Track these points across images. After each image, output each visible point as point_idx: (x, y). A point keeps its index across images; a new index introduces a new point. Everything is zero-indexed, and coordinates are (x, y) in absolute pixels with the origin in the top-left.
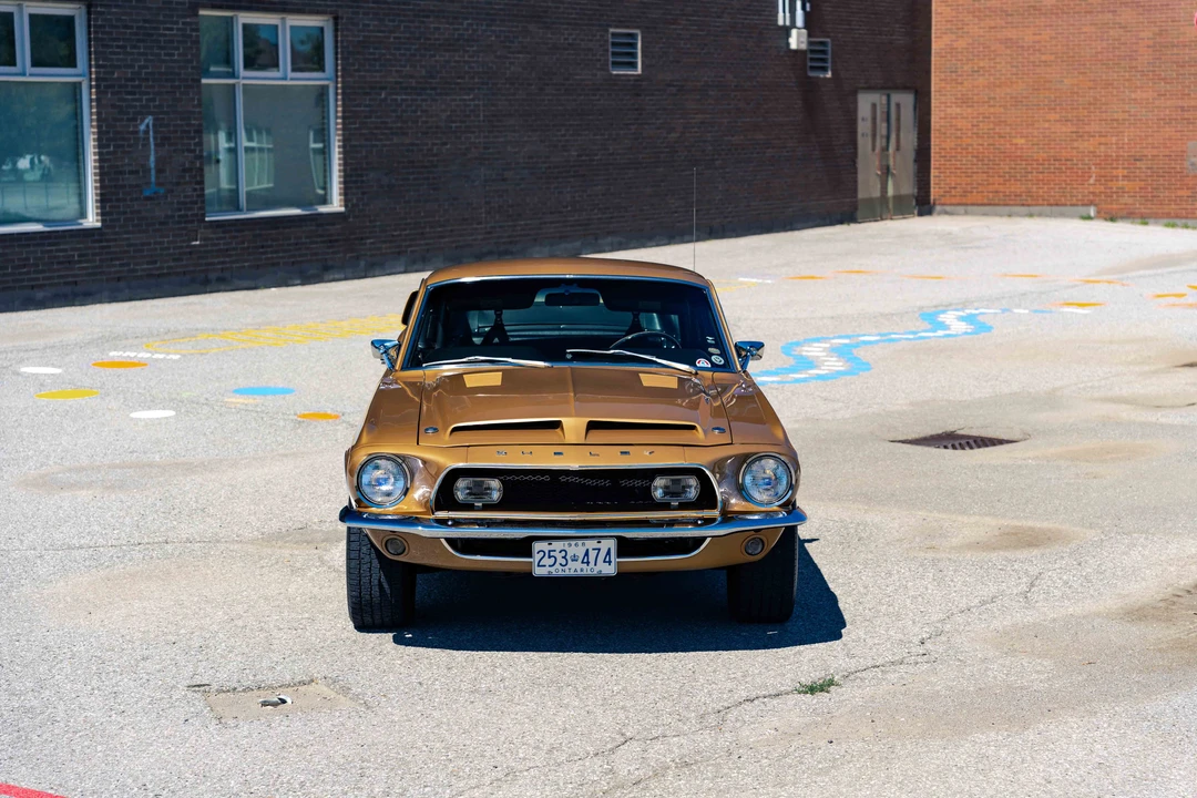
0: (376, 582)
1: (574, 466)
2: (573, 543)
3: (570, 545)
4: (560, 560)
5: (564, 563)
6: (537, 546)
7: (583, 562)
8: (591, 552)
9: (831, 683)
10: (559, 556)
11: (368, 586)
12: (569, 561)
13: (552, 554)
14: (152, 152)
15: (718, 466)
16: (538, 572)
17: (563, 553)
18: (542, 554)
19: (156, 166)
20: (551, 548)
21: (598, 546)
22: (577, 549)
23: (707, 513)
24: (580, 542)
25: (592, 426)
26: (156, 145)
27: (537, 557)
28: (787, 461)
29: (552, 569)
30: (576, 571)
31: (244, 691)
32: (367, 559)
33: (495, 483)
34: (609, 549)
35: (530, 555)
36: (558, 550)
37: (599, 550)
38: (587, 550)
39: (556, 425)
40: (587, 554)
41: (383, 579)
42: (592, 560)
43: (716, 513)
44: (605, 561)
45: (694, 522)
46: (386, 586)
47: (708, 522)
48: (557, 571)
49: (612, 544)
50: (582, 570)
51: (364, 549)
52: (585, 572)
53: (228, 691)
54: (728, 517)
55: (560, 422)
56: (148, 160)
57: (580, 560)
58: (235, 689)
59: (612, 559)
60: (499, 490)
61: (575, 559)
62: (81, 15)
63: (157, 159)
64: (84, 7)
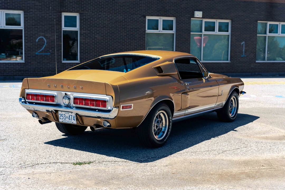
19: (245, 51)
26: (245, 47)
56: (243, 50)
62: (230, 22)
63: (245, 50)
64: (231, 21)
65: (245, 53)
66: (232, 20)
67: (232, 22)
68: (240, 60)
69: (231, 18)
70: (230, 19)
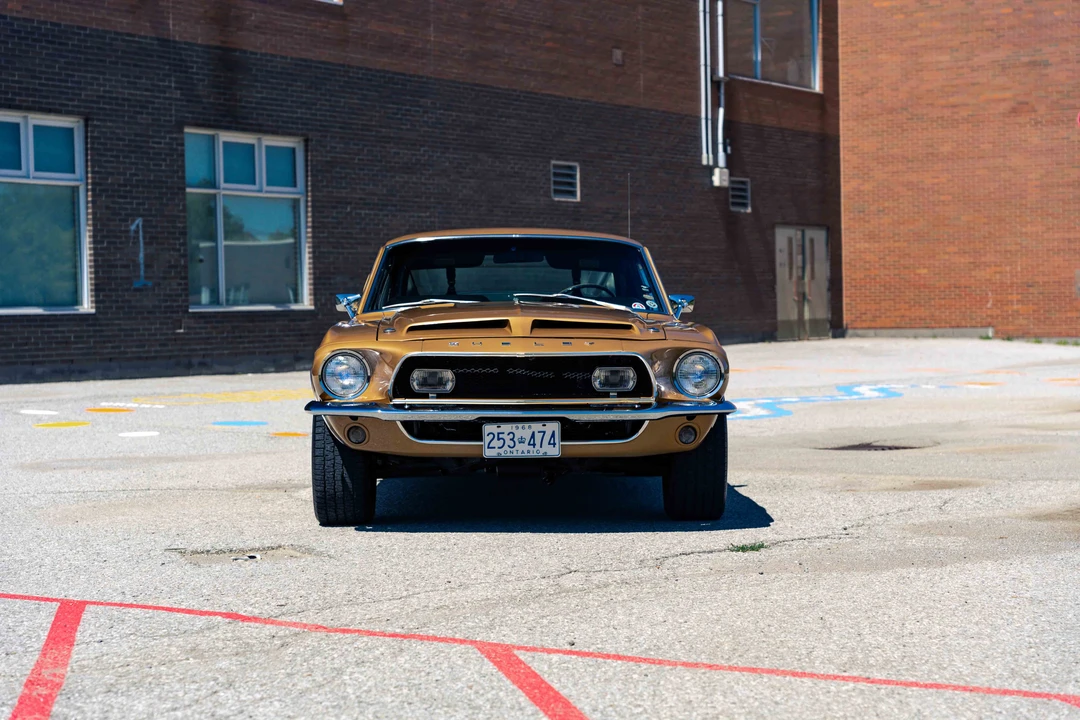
0: (339, 477)
1: (520, 354)
2: (520, 425)
3: (517, 428)
4: (509, 442)
5: (512, 445)
6: (488, 428)
7: (529, 444)
8: (536, 434)
9: (762, 546)
10: (507, 438)
11: (331, 481)
12: (517, 443)
13: (501, 436)
14: (142, 250)
15: (653, 356)
16: (489, 453)
17: (511, 436)
18: (491, 436)
19: (145, 262)
20: (500, 430)
21: (543, 429)
22: (523, 431)
23: (644, 400)
24: (527, 425)
25: (537, 325)
26: (145, 243)
27: (487, 439)
28: (716, 357)
29: (501, 451)
30: (523, 452)
31: (217, 553)
32: (331, 456)
33: (448, 374)
34: (554, 432)
35: (480, 438)
36: (506, 433)
37: (544, 432)
38: (533, 433)
39: (504, 324)
40: (533, 436)
41: (346, 475)
42: (538, 442)
43: (652, 400)
44: (549, 444)
45: (632, 407)
46: (348, 480)
47: (644, 407)
48: (506, 453)
49: (555, 427)
50: (529, 452)
51: (328, 447)
52: (531, 454)
53: (203, 552)
54: (663, 403)
55: (508, 321)
56: (138, 256)
57: (527, 442)
58: (208, 551)
59: (557, 441)
60: (452, 381)
61: (522, 441)
62: (78, 128)
63: (146, 255)
64: (82, 122)
65: (145, 272)
66: (86, 121)
67: (86, 126)
68: (130, 301)
69: (82, 110)
70: (78, 114)
